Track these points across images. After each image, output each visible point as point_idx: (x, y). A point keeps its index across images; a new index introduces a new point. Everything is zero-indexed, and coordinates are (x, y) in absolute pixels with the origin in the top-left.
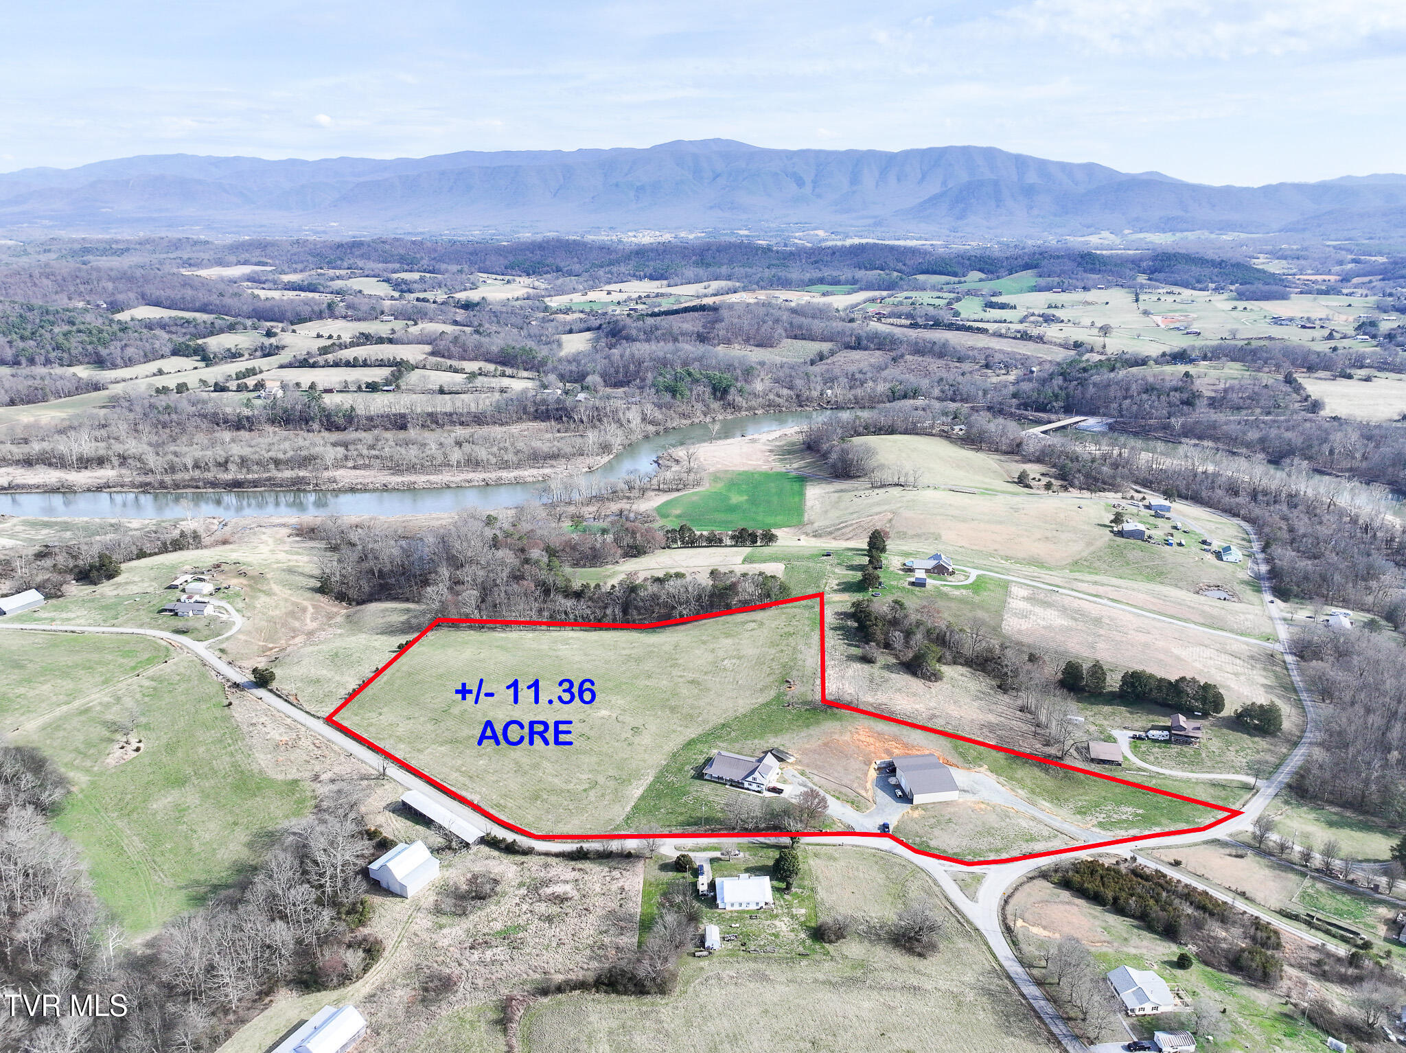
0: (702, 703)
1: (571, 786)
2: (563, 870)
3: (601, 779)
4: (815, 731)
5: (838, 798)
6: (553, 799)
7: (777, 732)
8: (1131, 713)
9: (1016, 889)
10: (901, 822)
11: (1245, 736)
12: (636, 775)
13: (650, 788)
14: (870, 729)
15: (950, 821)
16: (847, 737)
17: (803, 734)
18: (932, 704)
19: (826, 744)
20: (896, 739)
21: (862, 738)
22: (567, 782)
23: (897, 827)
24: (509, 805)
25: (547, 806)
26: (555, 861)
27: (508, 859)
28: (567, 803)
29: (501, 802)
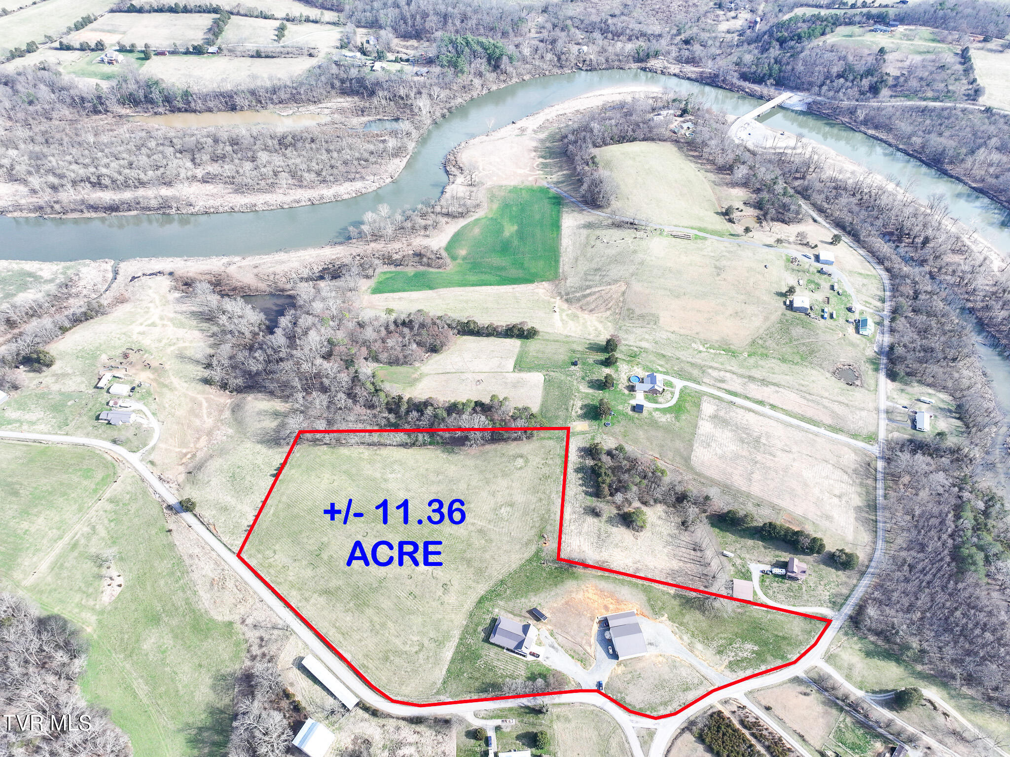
0: (487, 556)
1: (407, 648)
2: (407, 733)
3: (426, 642)
4: (560, 590)
5: (573, 657)
6: (397, 660)
7: (536, 591)
8: (765, 548)
9: (673, 743)
10: (610, 678)
11: (833, 570)
12: (447, 637)
13: (457, 652)
14: (596, 587)
15: (639, 676)
16: (580, 596)
17: (553, 593)
18: (638, 557)
19: (567, 603)
20: (612, 595)
21: (590, 595)
22: (405, 643)
23: (608, 683)
24: (370, 666)
25: (394, 668)
26: (402, 723)
27: (374, 721)
28: (406, 665)
29: (365, 662)
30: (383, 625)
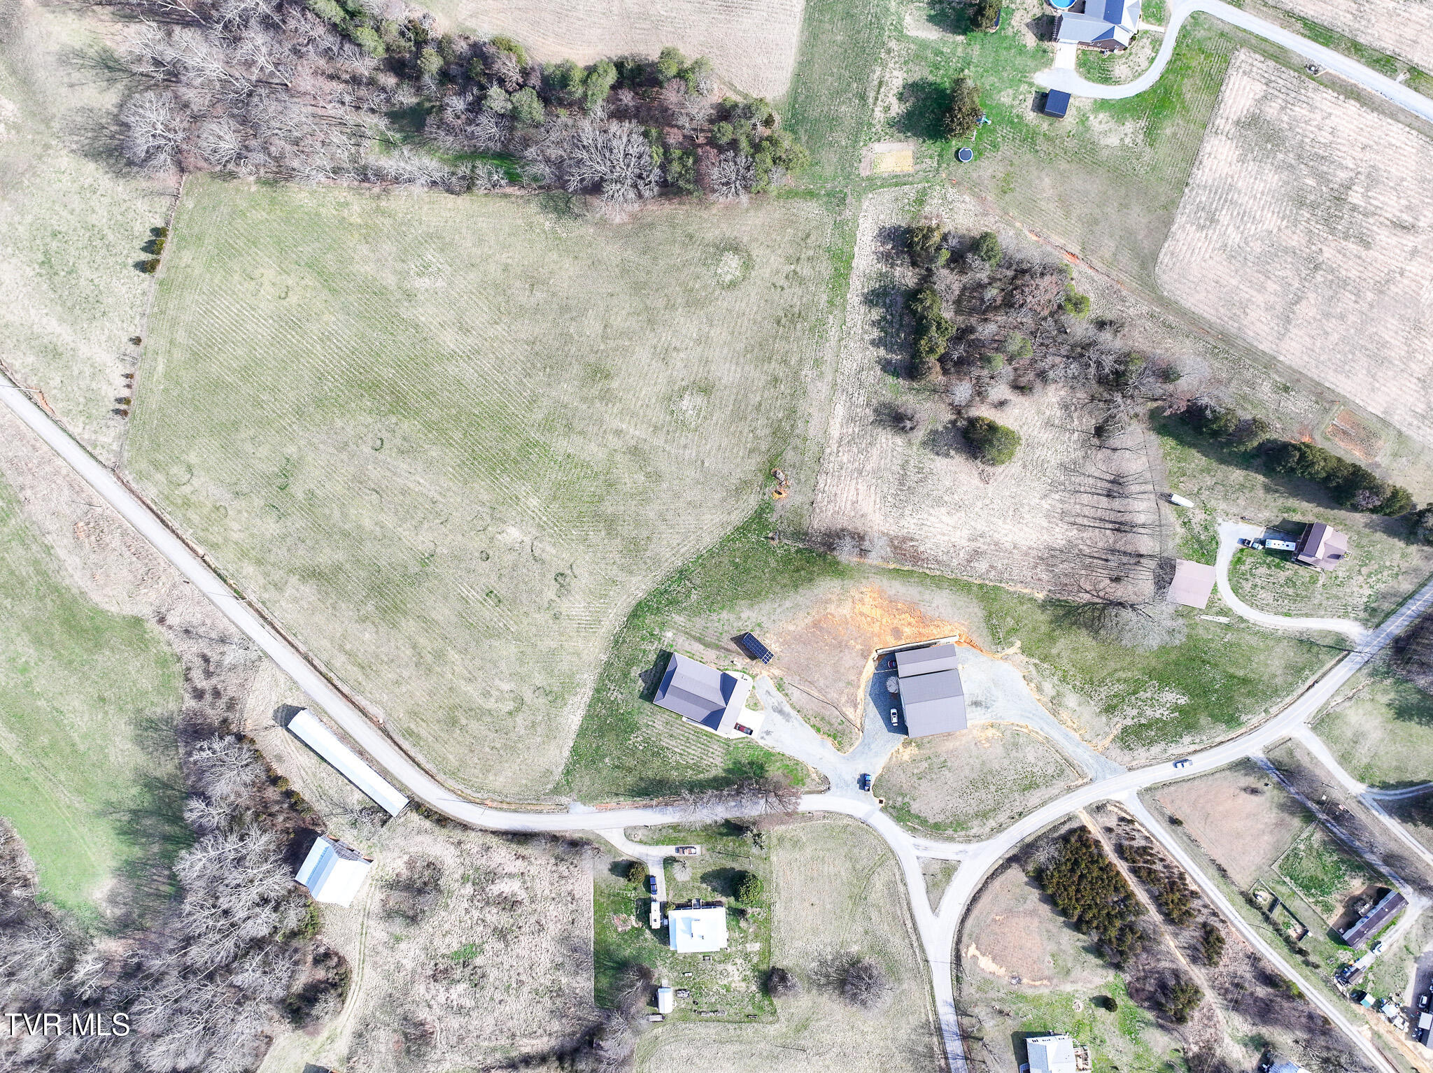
1: (490, 704)
3: (528, 696)
4: (804, 596)
5: (818, 730)
6: (474, 726)
7: (754, 597)
10: (887, 769)
12: (569, 685)
13: (589, 717)
14: (881, 592)
15: (943, 765)
16: (845, 610)
17: (788, 604)
19: (816, 624)
20: (912, 608)
21: (866, 610)
22: (486, 694)
23: (880, 778)
24: (424, 733)
25: (469, 740)
26: (493, 841)
27: (442, 833)
28: (492, 735)
29: (413, 726)
30: (439, 655)
